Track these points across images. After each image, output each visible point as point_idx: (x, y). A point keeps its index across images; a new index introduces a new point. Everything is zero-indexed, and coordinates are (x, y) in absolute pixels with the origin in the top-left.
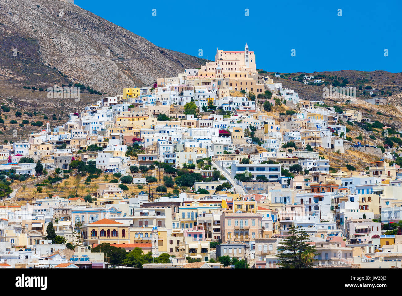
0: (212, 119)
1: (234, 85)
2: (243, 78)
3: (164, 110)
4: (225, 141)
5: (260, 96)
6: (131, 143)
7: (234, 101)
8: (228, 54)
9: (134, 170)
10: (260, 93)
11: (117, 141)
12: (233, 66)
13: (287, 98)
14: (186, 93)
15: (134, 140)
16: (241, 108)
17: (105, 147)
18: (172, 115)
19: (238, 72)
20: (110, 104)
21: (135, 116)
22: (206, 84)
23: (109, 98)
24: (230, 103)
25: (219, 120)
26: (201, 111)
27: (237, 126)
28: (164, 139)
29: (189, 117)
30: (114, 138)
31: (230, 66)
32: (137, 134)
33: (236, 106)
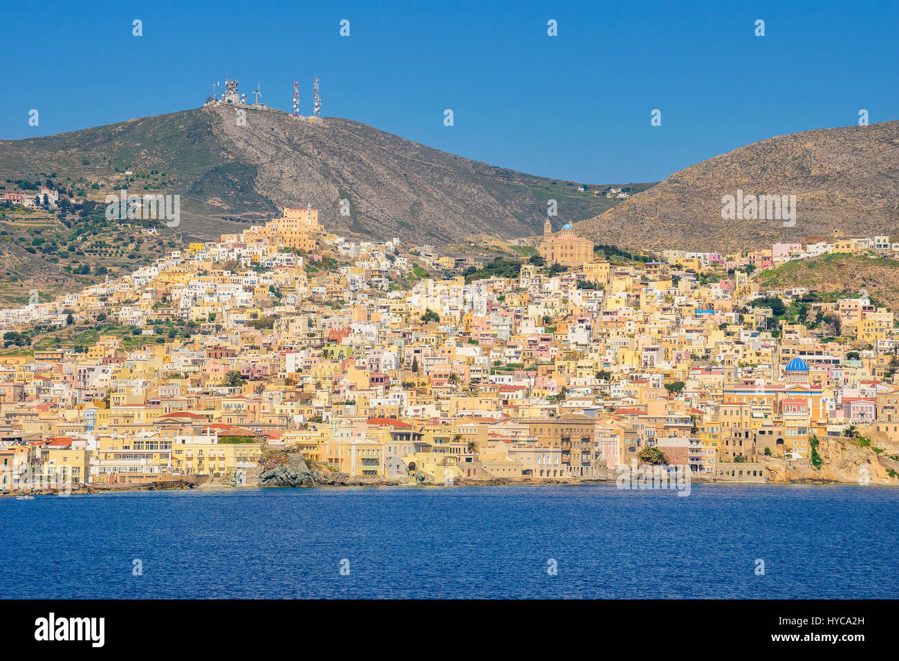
0: (246, 275)
1: (288, 241)
2: (298, 235)
3: (208, 266)
4: (247, 296)
5: (310, 252)
6: (161, 296)
7: (278, 258)
8: (293, 211)
9: (150, 322)
10: (312, 249)
11: (149, 296)
12: (294, 224)
13: (343, 252)
14: (237, 250)
15: (164, 294)
16: (284, 264)
17: (137, 300)
18: (213, 271)
19: (294, 229)
20: (174, 258)
21: (178, 271)
22: (259, 241)
23: (173, 253)
24: (275, 259)
25: (253, 276)
26: (243, 267)
27: (266, 281)
28: (190, 294)
29: (225, 273)
30: (147, 292)
31: (291, 224)
32: (171, 288)
33: (279, 262)
